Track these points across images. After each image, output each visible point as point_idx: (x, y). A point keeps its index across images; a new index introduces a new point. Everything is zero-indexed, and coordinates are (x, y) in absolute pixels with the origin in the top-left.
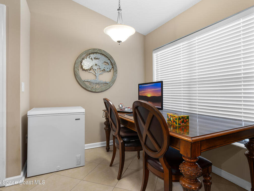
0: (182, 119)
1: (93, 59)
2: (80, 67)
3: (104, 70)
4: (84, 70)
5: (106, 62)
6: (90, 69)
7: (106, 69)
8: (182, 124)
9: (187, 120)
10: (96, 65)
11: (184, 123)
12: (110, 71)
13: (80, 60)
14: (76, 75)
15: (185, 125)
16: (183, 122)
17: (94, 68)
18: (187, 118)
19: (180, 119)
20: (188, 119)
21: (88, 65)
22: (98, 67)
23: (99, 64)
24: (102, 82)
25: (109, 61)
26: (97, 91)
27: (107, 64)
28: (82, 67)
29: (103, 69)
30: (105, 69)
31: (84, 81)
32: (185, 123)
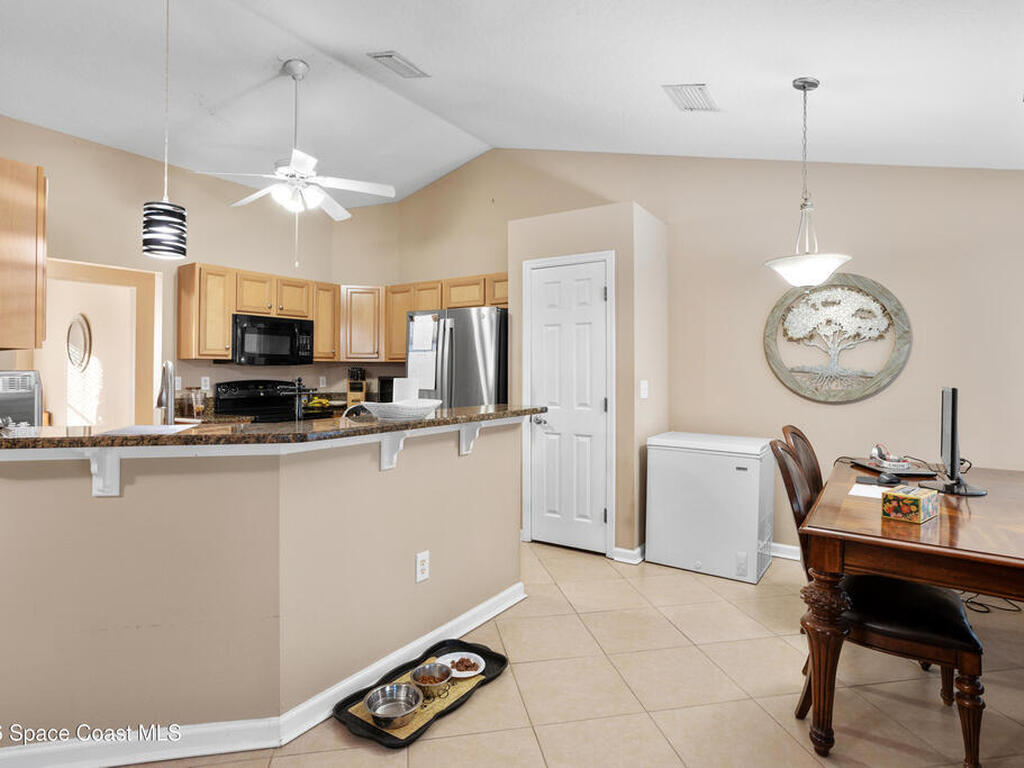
0: (895, 503)
1: (819, 306)
2: (781, 332)
3: (858, 335)
4: (791, 340)
5: (866, 307)
6: (811, 337)
7: (865, 333)
8: (893, 515)
9: (914, 508)
10: (829, 322)
11: (900, 515)
12: (881, 337)
13: (778, 314)
14: (769, 356)
15: (903, 519)
16: (897, 510)
17: (822, 334)
18: (912, 504)
19: (890, 501)
20: (917, 506)
21: (803, 325)
22: (837, 328)
23: (839, 320)
24: (850, 372)
25: (875, 307)
26: (830, 400)
27: (866, 315)
28: (785, 333)
29: (852, 333)
30: (861, 331)
31: (792, 371)
32: (905, 515)
